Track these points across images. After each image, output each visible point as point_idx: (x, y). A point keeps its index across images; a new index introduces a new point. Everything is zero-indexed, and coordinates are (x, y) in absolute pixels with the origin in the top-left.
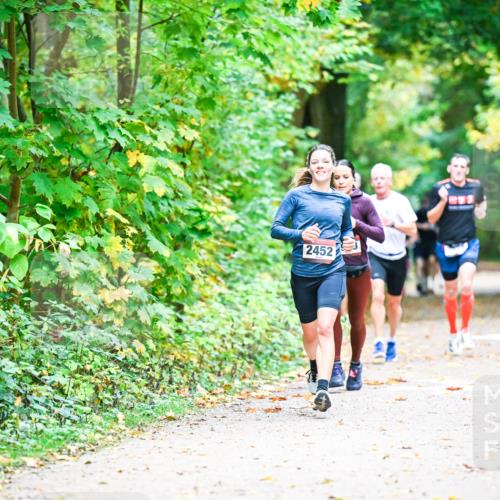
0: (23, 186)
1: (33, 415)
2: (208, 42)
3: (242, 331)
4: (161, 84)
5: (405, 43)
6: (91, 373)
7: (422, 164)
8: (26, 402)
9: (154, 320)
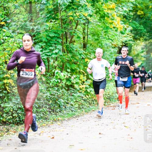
0: (65, 65)
1: (67, 110)
2: (101, 38)
3: (107, 94)
4: (92, 46)
5: (139, 37)
6: (78, 102)
7: (142, 61)
8: (65, 107)
9: (91, 91)
